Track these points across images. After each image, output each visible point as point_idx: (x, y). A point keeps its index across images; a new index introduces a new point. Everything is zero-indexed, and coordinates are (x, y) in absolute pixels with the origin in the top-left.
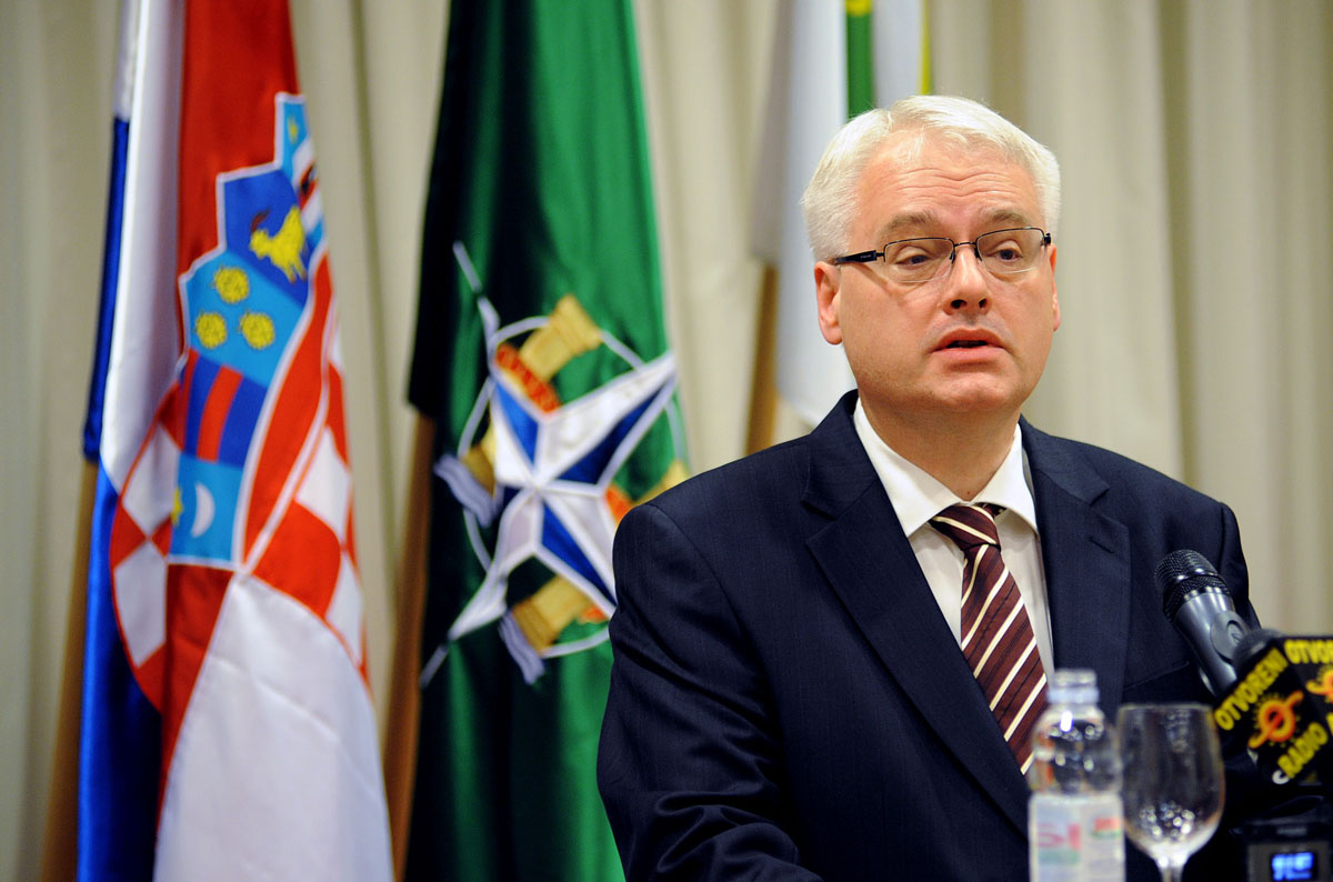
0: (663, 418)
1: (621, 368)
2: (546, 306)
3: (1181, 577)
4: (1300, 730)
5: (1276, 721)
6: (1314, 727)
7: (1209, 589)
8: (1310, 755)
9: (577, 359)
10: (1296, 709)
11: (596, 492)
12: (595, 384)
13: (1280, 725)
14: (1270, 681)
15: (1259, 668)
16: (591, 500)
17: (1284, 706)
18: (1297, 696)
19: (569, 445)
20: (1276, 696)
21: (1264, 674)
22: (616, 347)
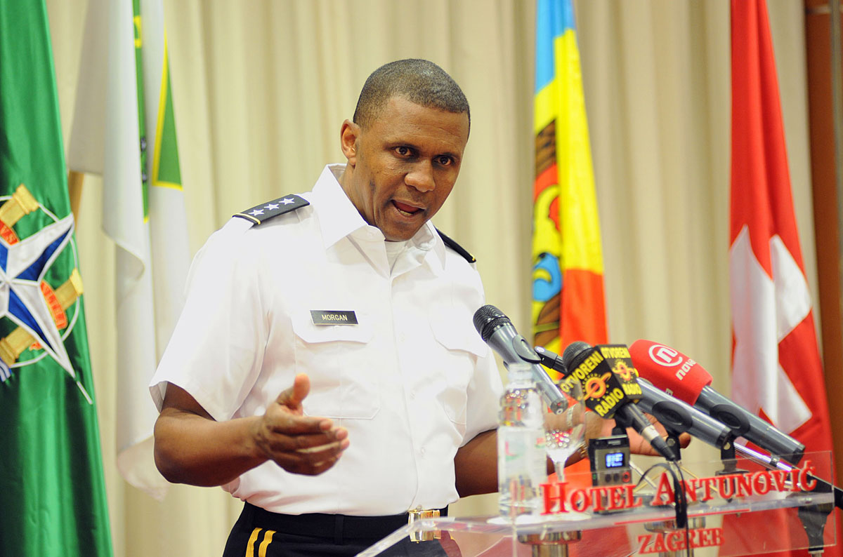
0: (68, 247)
1: (48, 221)
2: (11, 190)
3: (489, 319)
4: (609, 391)
5: (595, 388)
6: (616, 390)
7: (505, 324)
8: (613, 404)
9: (26, 216)
10: (606, 382)
11: (37, 284)
12: (35, 230)
13: (598, 390)
14: (593, 367)
15: (587, 361)
16: (36, 287)
17: (600, 381)
18: (608, 375)
19: (24, 261)
20: (596, 375)
21: (589, 365)
22: (45, 211)
